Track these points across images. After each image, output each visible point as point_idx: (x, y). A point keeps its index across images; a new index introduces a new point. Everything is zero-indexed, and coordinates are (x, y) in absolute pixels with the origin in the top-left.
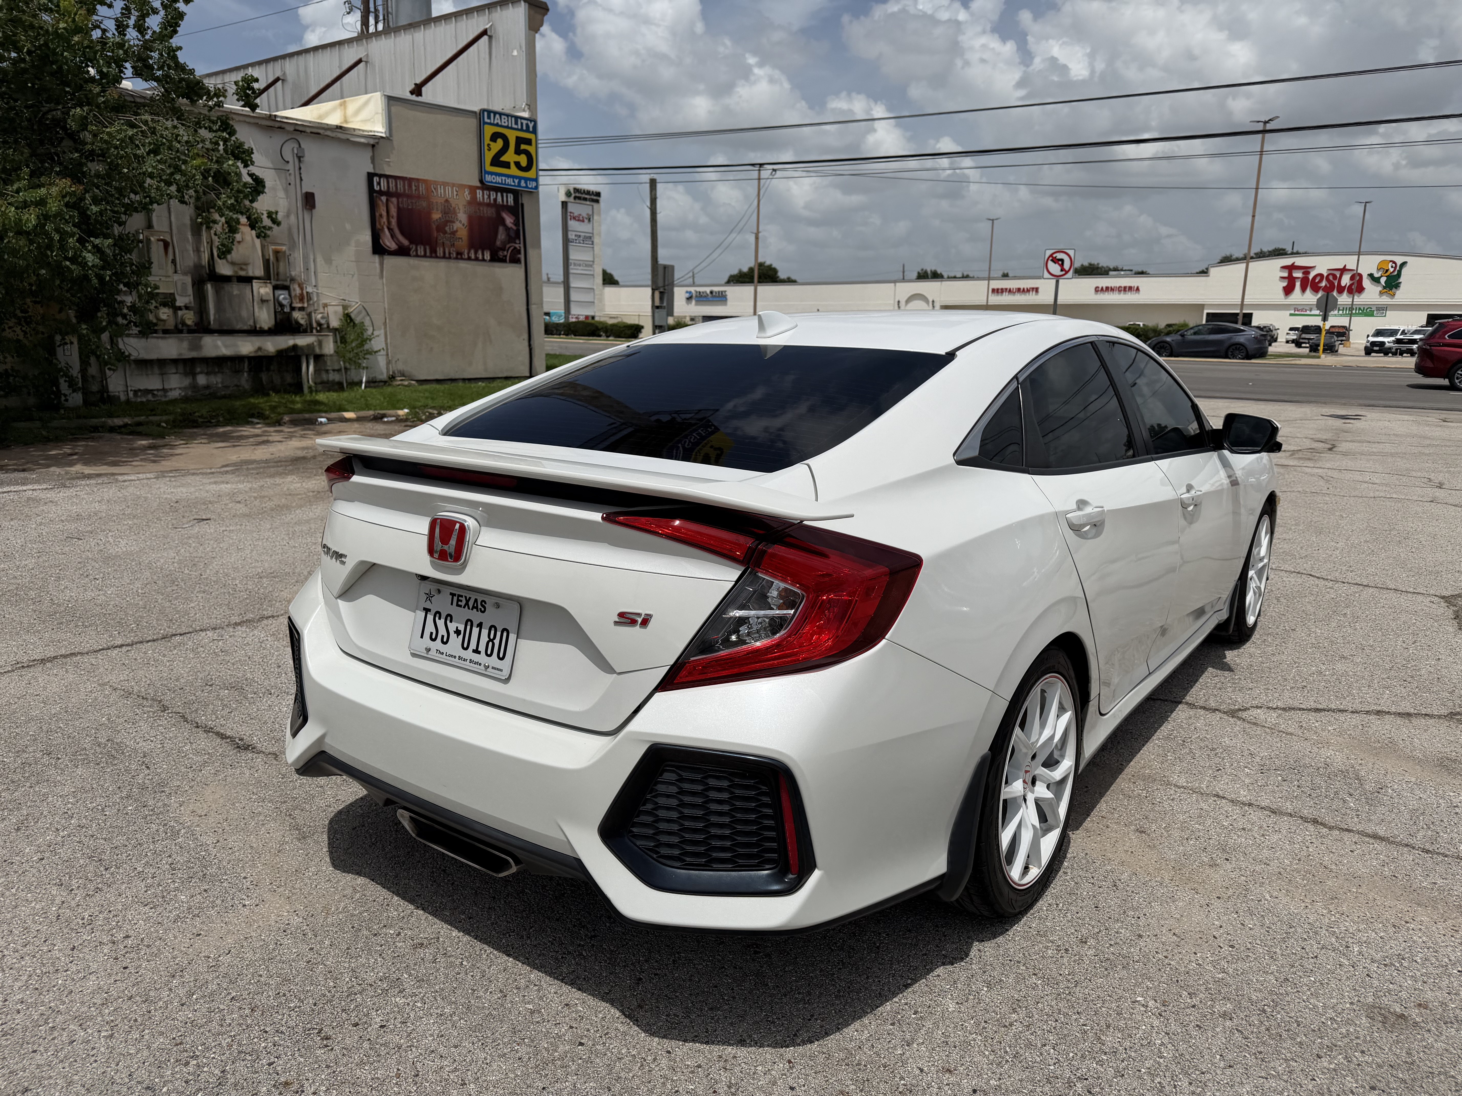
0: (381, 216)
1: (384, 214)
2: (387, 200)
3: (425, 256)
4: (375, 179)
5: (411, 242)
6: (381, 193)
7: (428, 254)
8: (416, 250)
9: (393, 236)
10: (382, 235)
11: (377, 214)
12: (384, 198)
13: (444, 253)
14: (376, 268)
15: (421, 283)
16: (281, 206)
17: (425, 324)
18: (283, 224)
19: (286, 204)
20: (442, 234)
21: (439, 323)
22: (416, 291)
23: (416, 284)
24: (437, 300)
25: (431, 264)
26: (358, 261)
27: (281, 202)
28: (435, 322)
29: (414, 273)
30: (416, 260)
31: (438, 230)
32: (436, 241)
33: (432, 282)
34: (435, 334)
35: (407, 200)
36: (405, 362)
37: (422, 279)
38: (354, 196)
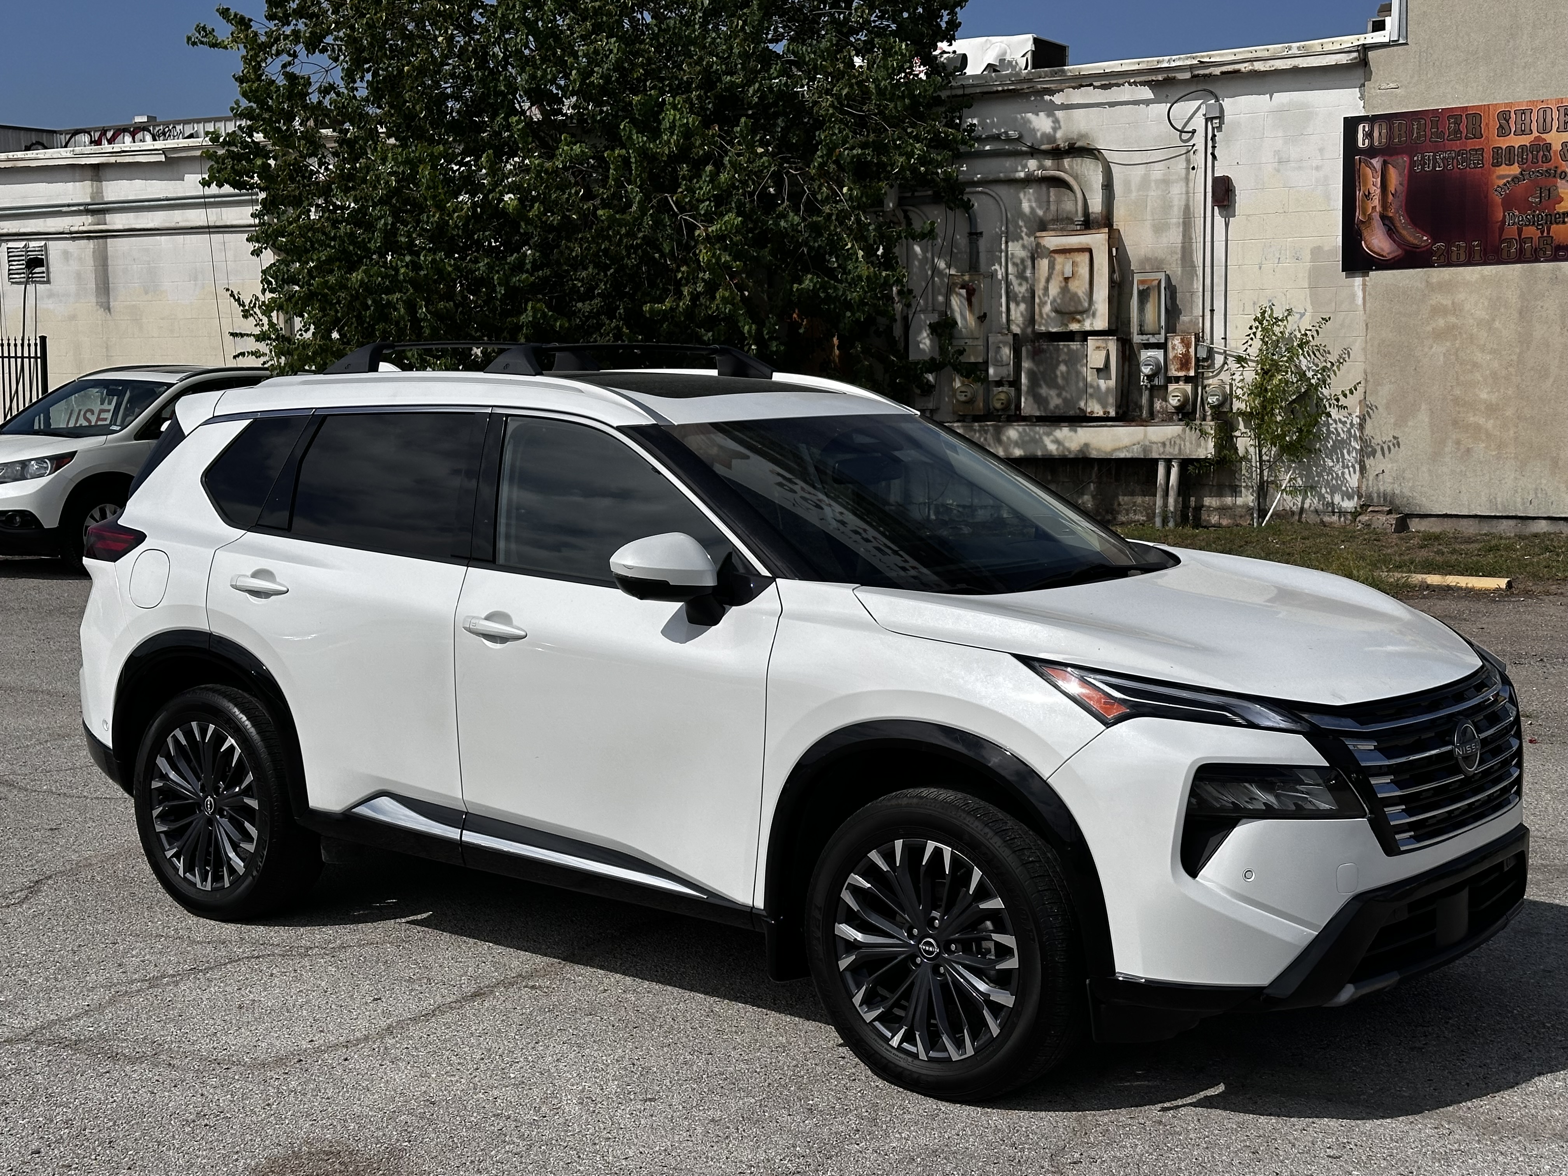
0: (1368, 196)
1: (1376, 191)
2: (1385, 164)
3: (1469, 263)
4: (1361, 127)
5: (1435, 238)
6: (1371, 152)
7: (1477, 257)
8: (1449, 252)
9: (1391, 231)
10: (1365, 234)
11: (1359, 194)
12: (1376, 162)
13: (1521, 250)
14: (1353, 296)
15: (1453, 319)
16: (1176, 209)
17: (1456, 401)
18: (1174, 237)
19: (1183, 203)
20: (1517, 213)
21: (1494, 398)
22: (1439, 335)
23: (1441, 322)
24: (1493, 351)
25: (1483, 278)
26: (1313, 288)
27: (1176, 202)
28: (1484, 396)
29: (1437, 299)
30: (1446, 273)
31: (1508, 204)
32: (1502, 229)
33: (1481, 313)
34: (1481, 421)
35: (1434, 156)
36: (1399, 478)
37: (1456, 309)
38: (1317, 168)
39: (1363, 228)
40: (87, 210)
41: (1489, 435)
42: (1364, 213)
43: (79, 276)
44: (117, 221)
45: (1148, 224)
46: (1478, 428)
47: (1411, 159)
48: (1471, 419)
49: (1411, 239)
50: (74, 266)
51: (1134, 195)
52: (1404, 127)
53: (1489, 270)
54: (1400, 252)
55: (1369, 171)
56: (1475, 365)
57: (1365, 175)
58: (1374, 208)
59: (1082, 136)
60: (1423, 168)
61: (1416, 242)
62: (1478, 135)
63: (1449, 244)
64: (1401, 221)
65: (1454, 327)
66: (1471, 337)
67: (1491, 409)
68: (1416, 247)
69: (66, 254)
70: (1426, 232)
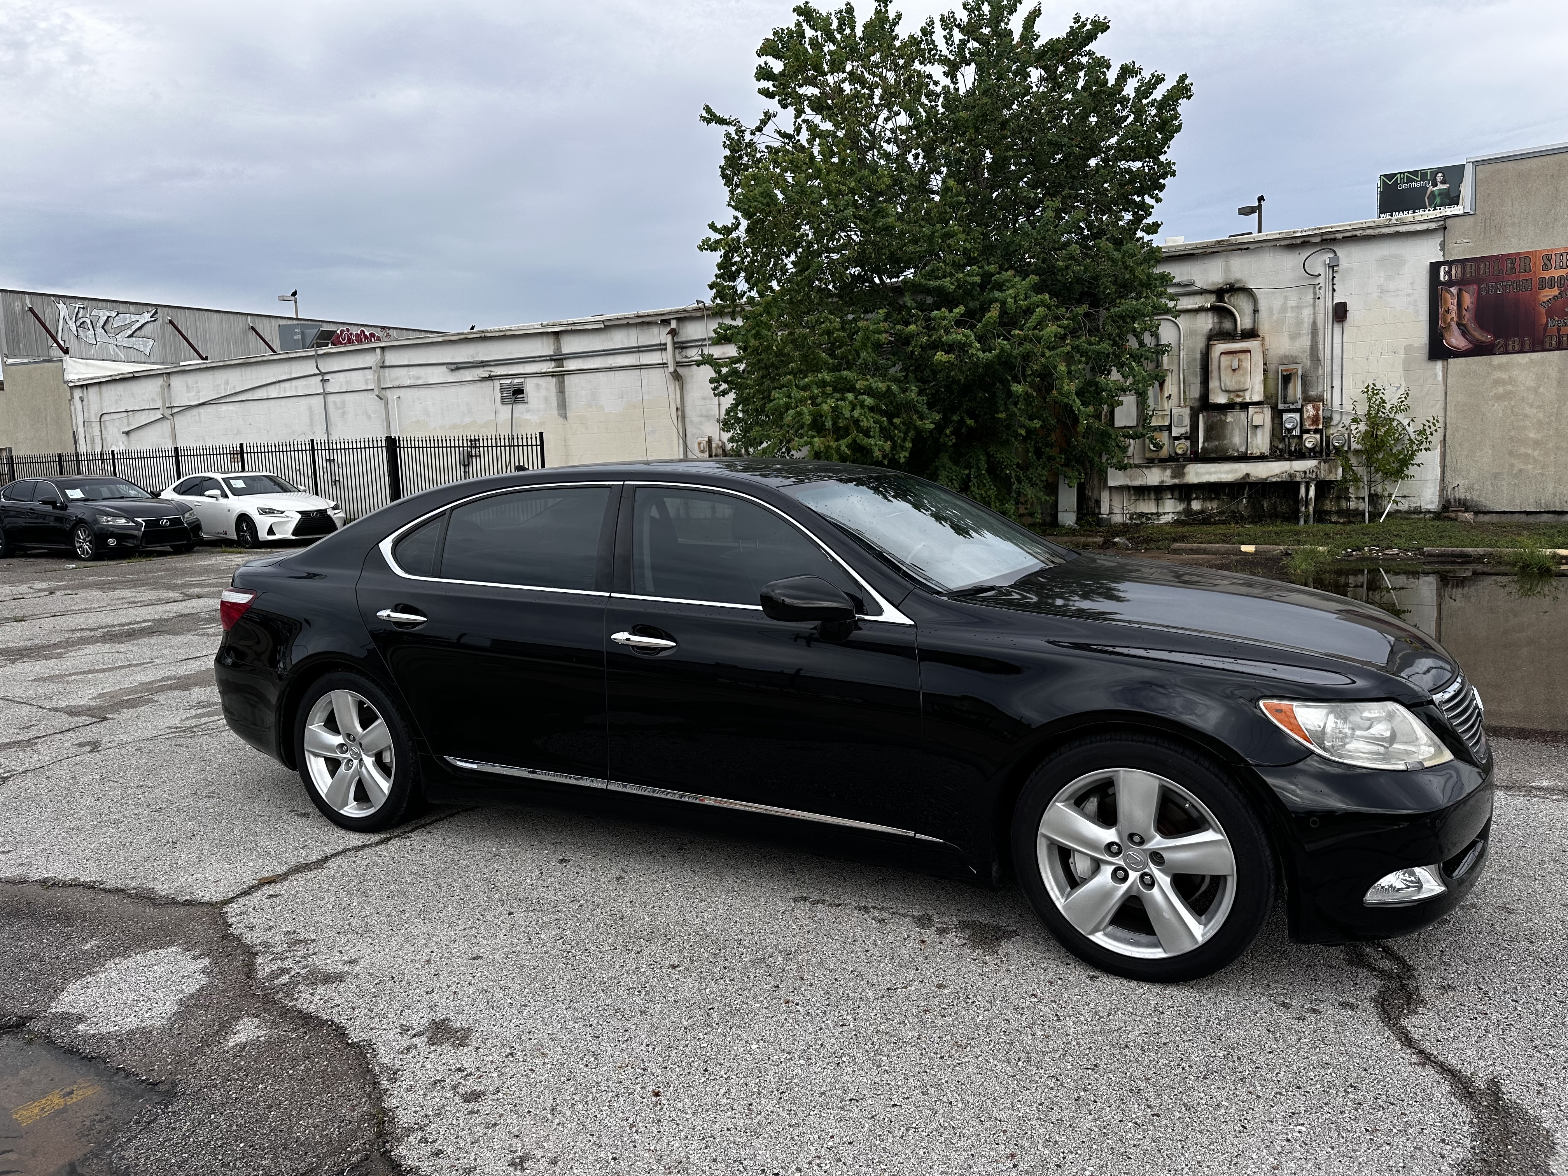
0: (1448, 311)
1: (1454, 308)
2: (1460, 291)
4: (1442, 268)
5: (1497, 337)
6: (1450, 283)
7: (1527, 348)
8: (1506, 345)
11: (1441, 311)
13: (1559, 343)
14: (1436, 375)
15: (1510, 387)
16: (1306, 325)
17: (1511, 439)
18: (1305, 342)
19: (1311, 320)
20: (1556, 318)
21: (1539, 436)
22: (1498, 398)
23: (1501, 390)
24: (1539, 407)
25: (1531, 361)
26: (1407, 370)
27: (1306, 320)
28: (1532, 435)
29: (1497, 375)
30: (1504, 358)
31: (1550, 314)
32: (1545, 329)
33: (1530, 382)
34: (1530, 451)
35: (1496, 284)
36: (1470, 488)
37: (1512, 381)
38: (1409, 295)
39: (1444, 331)
40: (551, 359)
41: (1535, 460)
42: (1445, 322)
43: (546, 399)
44: (571, 365)
45: (1286, 334)
46: (1527, 456)
47: (1479, 287)
48: (1523, 450)
49: (1480, 337)
50: (543, 392)
51: (1275, 317)
52: (1473, 268)
53: (1535, 356)
54: (1471, 346)
55: (1448, 296)
56: (1526, 416)
57: (1445, 298)
58: (1452, 319)
59: (1237, 281)
60: (1488, 292)
61: (1483, 339)
62: (1528, 270)
63: (1507, 340)
64: (1471, 326)
65: (1510, 392)
66: (1523, 399)
67: (1537, 444)
68: (1483, 342)
69: (538, 385)
70: (1489, 333)
